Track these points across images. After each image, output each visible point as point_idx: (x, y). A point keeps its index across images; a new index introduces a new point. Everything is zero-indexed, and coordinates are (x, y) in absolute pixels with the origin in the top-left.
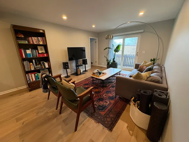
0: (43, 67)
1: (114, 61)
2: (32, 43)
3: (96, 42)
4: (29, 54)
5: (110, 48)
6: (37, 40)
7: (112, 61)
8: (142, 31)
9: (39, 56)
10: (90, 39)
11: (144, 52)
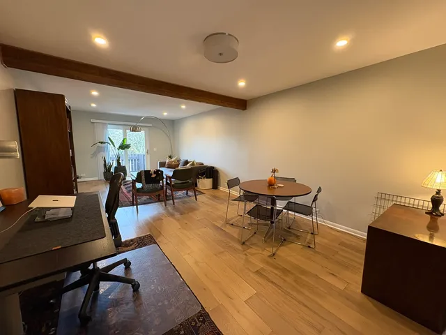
1: (119, 164)
5: (105, 143)
11: (155, 150)
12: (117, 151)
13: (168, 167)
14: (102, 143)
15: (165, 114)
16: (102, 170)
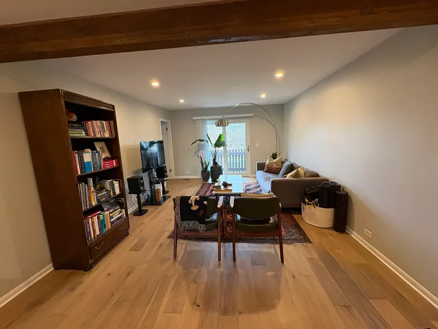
0: (112, 194)
1: (215, 163)
2: (92, 135)
3: (167, 129)
4: (88, 162)
5: (203, 141)
6: (101, 128)
7: (211, 164)
8: (252, 115)
9: (104, 166)
10: (161, 122)
11: (257, 145)
12: (214, 149)
13: (267, 172)
14: (201, 140)
15: (263, 96)
16: (200, 169)
